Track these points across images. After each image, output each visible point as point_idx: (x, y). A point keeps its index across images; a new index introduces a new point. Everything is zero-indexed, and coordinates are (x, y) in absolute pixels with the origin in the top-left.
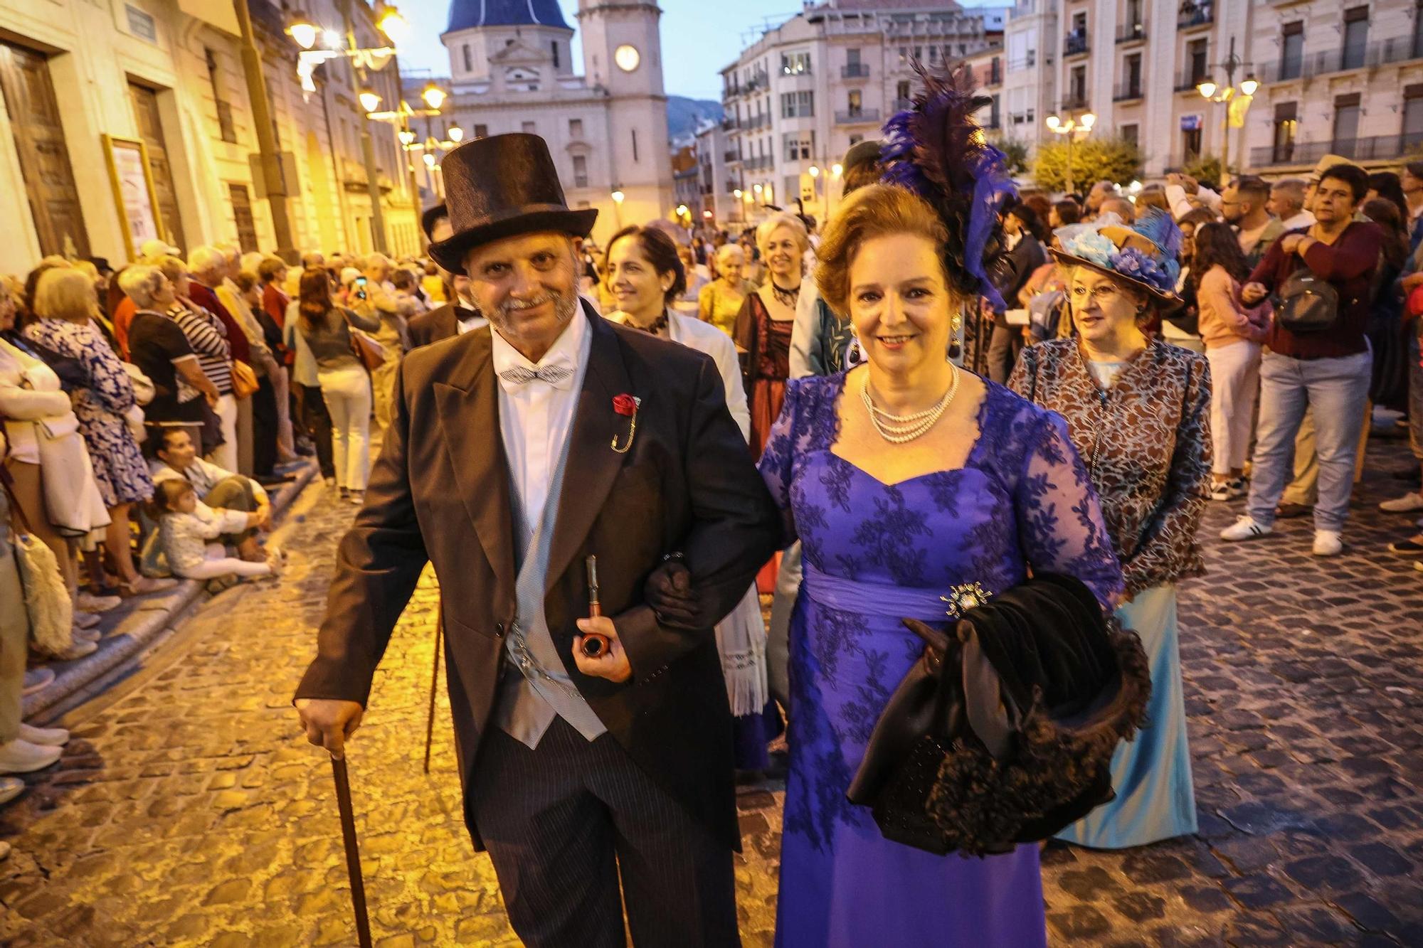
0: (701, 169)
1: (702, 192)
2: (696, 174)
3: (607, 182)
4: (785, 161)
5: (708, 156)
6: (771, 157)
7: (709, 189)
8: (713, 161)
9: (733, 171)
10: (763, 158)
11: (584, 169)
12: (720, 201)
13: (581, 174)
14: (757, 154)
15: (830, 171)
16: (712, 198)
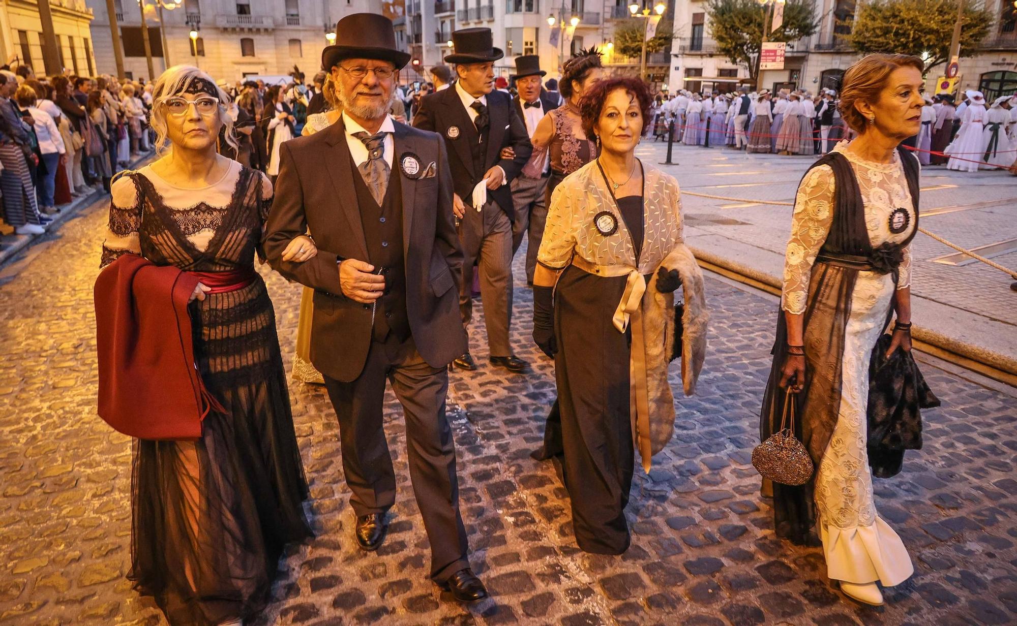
0: (408, 19)
1: (409, 41)
2: (403, 24)
3: (320, 23)
4: (507, 12)
5: (418, 6)
6: (491, 9)
7: (418, 38)
8: (423, 12)
9: (443, 23)
10: (479, 9)
11: (297, 7)
12: (428, 51)
13: (293, 11)
14: (472, 4)
15: (568, 23)
16: (421, 47)
